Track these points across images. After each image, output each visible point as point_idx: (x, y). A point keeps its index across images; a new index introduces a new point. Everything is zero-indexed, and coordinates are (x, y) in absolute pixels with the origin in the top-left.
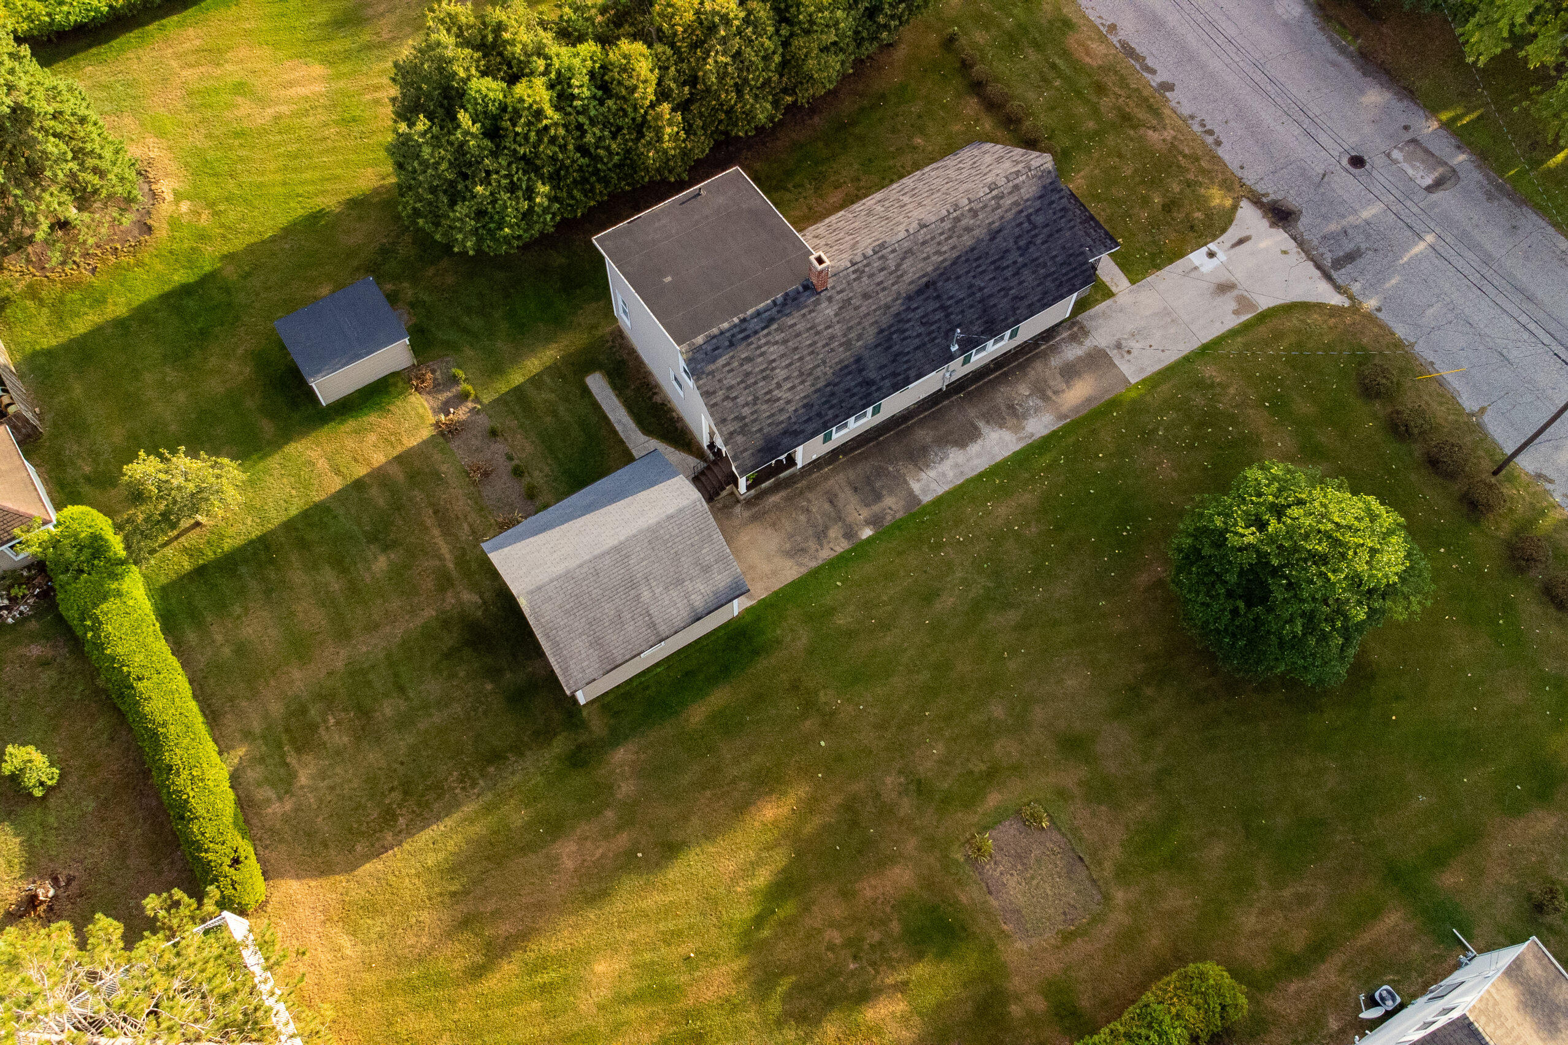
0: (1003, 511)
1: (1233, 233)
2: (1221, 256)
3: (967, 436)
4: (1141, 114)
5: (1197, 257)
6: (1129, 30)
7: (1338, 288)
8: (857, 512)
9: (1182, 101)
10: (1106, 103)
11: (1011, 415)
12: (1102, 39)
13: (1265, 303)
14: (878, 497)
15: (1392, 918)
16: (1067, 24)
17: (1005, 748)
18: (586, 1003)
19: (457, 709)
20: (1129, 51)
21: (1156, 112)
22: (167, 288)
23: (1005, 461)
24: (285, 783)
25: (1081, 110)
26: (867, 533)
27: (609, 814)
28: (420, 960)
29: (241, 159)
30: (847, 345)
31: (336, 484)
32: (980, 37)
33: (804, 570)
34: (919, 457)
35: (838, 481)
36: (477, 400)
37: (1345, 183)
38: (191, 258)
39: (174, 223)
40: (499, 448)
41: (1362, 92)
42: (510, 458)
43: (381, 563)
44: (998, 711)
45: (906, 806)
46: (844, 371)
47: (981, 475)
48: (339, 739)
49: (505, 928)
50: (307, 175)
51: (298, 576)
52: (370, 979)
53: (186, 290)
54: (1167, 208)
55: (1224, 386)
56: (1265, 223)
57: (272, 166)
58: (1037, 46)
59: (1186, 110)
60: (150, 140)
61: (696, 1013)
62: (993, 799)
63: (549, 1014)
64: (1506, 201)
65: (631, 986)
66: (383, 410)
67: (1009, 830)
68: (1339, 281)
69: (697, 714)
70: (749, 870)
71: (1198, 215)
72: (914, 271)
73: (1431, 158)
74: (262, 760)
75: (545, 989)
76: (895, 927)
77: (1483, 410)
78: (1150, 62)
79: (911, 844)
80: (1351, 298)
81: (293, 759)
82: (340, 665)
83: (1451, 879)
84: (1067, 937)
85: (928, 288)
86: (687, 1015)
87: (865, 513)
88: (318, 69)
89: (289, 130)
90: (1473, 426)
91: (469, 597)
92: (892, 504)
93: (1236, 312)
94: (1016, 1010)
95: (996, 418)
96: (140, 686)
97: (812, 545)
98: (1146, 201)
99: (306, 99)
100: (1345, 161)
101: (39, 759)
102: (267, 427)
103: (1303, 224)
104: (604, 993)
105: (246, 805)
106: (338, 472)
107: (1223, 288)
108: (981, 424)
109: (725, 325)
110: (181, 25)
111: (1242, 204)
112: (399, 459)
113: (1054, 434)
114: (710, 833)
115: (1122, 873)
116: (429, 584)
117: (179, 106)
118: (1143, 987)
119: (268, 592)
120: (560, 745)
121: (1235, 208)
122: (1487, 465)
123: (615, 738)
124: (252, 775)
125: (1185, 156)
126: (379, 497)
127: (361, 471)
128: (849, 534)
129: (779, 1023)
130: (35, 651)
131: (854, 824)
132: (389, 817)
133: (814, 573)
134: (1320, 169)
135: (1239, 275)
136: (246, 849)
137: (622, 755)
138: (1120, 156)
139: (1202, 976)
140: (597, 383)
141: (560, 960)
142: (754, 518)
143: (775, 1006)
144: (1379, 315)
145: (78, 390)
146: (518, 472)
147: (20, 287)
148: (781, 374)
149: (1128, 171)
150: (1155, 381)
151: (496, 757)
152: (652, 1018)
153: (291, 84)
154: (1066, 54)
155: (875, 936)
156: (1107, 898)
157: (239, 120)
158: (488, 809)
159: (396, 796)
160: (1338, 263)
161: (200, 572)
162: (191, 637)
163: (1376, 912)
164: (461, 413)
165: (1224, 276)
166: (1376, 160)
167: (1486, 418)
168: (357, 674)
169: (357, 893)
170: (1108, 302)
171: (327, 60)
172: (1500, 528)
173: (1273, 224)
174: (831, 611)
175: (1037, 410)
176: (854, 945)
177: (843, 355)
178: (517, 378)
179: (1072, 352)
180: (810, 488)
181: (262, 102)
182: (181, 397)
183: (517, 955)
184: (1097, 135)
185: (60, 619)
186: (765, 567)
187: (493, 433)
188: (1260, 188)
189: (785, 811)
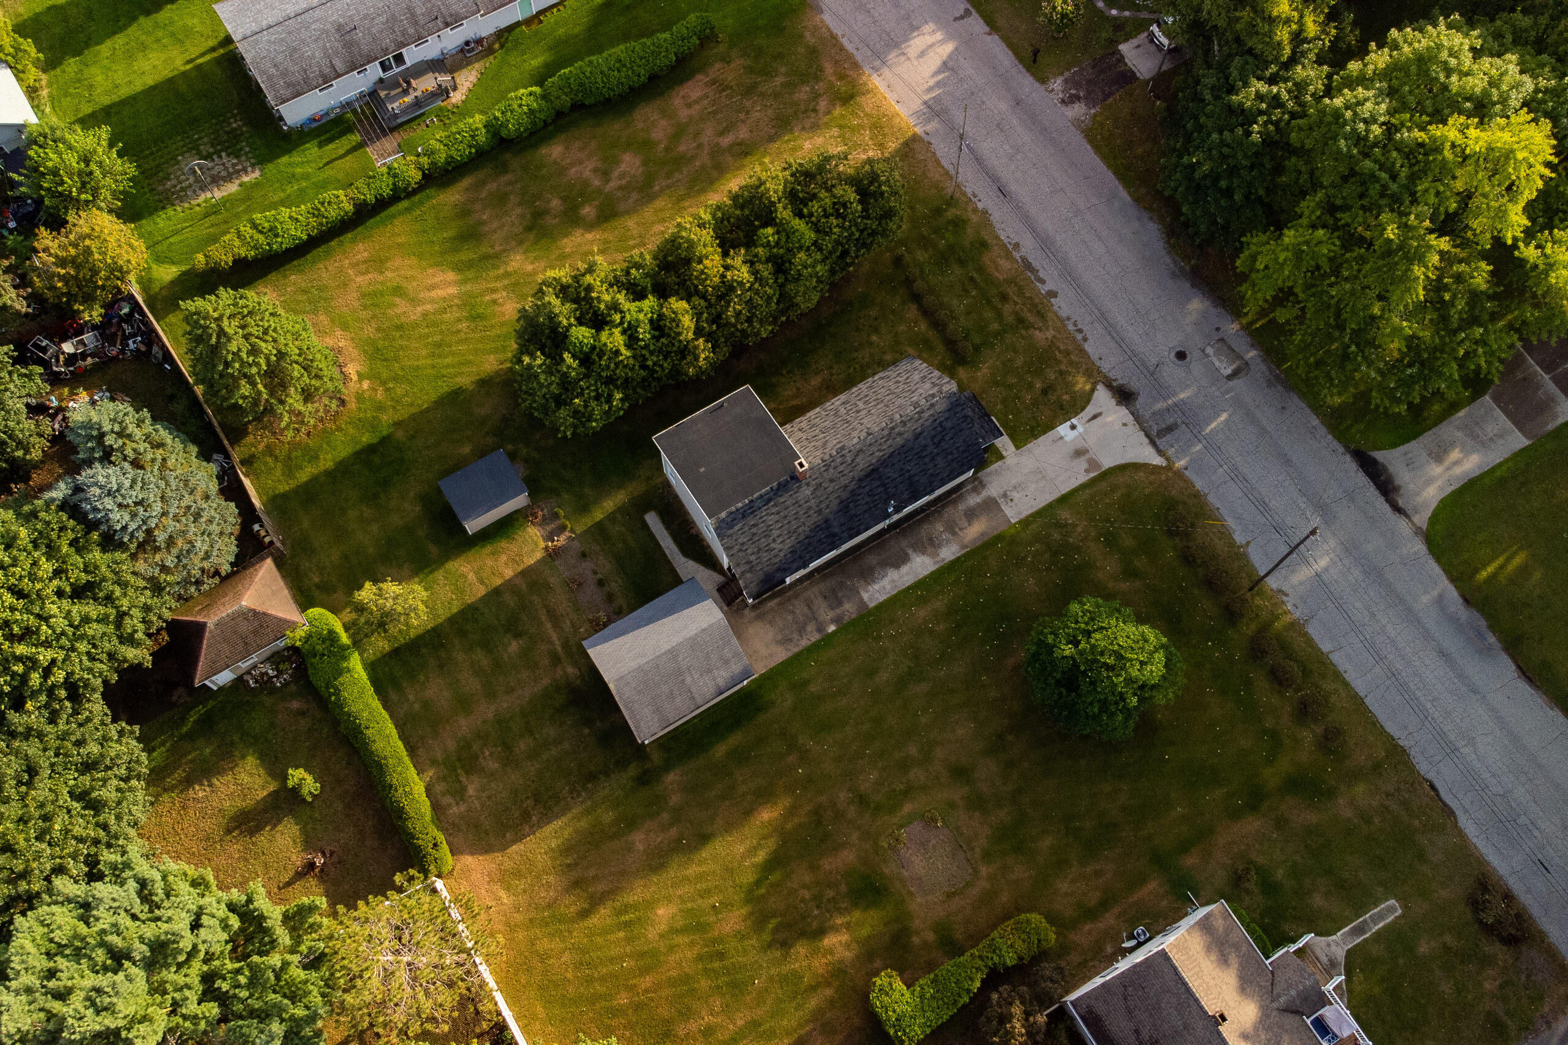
0: (922, 613)
1: (1090, 411)
2: (1080, 429)
3: (900, 560)
4: (1031, 318)
5: (1063, 429)
6: (1029, 248)
7: (1160, 452)
8: (826, 613)
9: (1063, 305)
10: (1007, 309)
11: (930, 545)
12: (1008, 255)
13: (1107, 463)
14: (840, 603)
15: (1152, 885)
16: (984, 245)
17: (916, 774)
18: (652, 933)
19: (566, 745)
20: (1028, 265)
21: (1041, 315)
22: (358, 447)
23: (925, 577)
24: (459, 793)
25: (989, 314)
26: (832, 628)
27: (665, 815)
28: (549, 906)
29: (402, 348)
30: (819, 512)
31: (481, 591)
32: (921, 256)
33: (790, 654)
34: (868, 575)
35: (813, 592)
36: (572, 531)
37: (1172, 372)
38: (373, 425)
39: (360, 397)
40: (587, 566)
41: (1189, 300)
42: (595, 573)
43: (514, 647)
44: (913, 750)
45: (852, 811)
46: (817, 528)
47: (909, 588)
48: (494, 765)
49: (601, 887)
50: (448, 360)
51: (460, 656)
52: (519, 918)
53: (371, 449)
54: (1045, 392)
55: (1075, 526)
56: (1113, 402)
57: (424, 352)
58: (962, 262)
59: (1064, 314)
60: (339, 333)
61: (720, 940)
62: (907, 808)
63: (629, 940)
64: (1280, 388)
65: (680, 923)
66: (511, 538)
67: (917, 827)
68: (1161, 447)
69: (720, 751)
70: (752, 851)
71: (1066, 397)
72: (863, 463)
73: (1233, 354)
74: (444, 779)
75: (627, 925)
76: (843, 888)
77: (1248, 543)
78: (1041, 274)
79: (855, 835)
80: (1167, 459)
81: (463, 778)
82: (490, 715)
83: (1191, 860)
84: (950, 896)
85: (873, 473)
86: (714, 941)
87: (831, 614)
88: (451, 276)
89: (434, 324)
90: (1239, 555)
91: (571, 670)
92: (849, 609)
93: (1087, 471)
94: (916, 940)
95: (921, 547)
96: (368, 732)
97: (795, 636)
98: (1030, 386)
99: (444, 299)
100: (1173, 354)
101: (309, 779)
102: (434, 550)
103: (1140, 402)
104: (663, 927)
105: (436, 807)
106: (482, 582)
107: (1079, 453)
108: (910, 552)
109: (740, 505)
110: (354, 241)
111: (1098, 387)
112: (524, 573)
113: (958, 559)
114: (729, 827)
115: (987, 856)
116: (545, 661)
117: (356, 304)
118: (994, 927)
119: (441, 666)
120: (633, 771)
121: (1093, 390)
122: (1246, 583)
123: (667, 767)
124: (439, 788)
125: (1060, 352)
126: (510, 600)
127: (498, 582)
128: (820, 629)
129: (770, 946)
130: (295, 705)
131: (819, 823)
132: (526, 816)
133: (797, 656)
134: (1154, 361)
135: (1091, 443)
136: (441, 837)
137: (672, 777)
138: (1015, 351)
139: (1028, 922)
140: (652, 519)
141: (635, 907)
142: (759, 617)
143: (767, 937)
144: (1187, 473)
145: (306, 524)
146: (601, 583)
147: (261, 447)
148: (776, 533)
149: (1019, 361)
150: (1026, 522)
151: (592, 777)
152: (692, 944)
153: (433, 287)
154: (981, 270)
155: (830, 893)
156: (976, 871)
157: (398, 316)
158: (588, 812)
159: (530, 802)
160: (1162, 433)
161: (396, 652)
162: (393, 696)
163: (1143, 880)
164: (561, 540)
165: (1081, 444)
166: (1193, 355)
167: (1250, 550)
168: (502, 723)
169: (508, 864)
170: (999, 463)
171: (458, 268)
172: (1248, 628)
173: (1119, 403)
174: (806, 683)
175: (948, 541)
176: (817, 899)
177: (815, 518)
178: (598, 515)
179: (973, 500)
180: (796, 596)
181: (414, 301)
182: (375, 528)
183: (609, 903)
184: (999, 334)
185: (309, 684)
186: (764, 651)
187: (584, 555)
188: (1112, 375)
189: (775, 814)
